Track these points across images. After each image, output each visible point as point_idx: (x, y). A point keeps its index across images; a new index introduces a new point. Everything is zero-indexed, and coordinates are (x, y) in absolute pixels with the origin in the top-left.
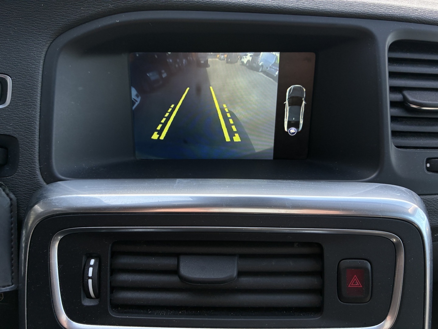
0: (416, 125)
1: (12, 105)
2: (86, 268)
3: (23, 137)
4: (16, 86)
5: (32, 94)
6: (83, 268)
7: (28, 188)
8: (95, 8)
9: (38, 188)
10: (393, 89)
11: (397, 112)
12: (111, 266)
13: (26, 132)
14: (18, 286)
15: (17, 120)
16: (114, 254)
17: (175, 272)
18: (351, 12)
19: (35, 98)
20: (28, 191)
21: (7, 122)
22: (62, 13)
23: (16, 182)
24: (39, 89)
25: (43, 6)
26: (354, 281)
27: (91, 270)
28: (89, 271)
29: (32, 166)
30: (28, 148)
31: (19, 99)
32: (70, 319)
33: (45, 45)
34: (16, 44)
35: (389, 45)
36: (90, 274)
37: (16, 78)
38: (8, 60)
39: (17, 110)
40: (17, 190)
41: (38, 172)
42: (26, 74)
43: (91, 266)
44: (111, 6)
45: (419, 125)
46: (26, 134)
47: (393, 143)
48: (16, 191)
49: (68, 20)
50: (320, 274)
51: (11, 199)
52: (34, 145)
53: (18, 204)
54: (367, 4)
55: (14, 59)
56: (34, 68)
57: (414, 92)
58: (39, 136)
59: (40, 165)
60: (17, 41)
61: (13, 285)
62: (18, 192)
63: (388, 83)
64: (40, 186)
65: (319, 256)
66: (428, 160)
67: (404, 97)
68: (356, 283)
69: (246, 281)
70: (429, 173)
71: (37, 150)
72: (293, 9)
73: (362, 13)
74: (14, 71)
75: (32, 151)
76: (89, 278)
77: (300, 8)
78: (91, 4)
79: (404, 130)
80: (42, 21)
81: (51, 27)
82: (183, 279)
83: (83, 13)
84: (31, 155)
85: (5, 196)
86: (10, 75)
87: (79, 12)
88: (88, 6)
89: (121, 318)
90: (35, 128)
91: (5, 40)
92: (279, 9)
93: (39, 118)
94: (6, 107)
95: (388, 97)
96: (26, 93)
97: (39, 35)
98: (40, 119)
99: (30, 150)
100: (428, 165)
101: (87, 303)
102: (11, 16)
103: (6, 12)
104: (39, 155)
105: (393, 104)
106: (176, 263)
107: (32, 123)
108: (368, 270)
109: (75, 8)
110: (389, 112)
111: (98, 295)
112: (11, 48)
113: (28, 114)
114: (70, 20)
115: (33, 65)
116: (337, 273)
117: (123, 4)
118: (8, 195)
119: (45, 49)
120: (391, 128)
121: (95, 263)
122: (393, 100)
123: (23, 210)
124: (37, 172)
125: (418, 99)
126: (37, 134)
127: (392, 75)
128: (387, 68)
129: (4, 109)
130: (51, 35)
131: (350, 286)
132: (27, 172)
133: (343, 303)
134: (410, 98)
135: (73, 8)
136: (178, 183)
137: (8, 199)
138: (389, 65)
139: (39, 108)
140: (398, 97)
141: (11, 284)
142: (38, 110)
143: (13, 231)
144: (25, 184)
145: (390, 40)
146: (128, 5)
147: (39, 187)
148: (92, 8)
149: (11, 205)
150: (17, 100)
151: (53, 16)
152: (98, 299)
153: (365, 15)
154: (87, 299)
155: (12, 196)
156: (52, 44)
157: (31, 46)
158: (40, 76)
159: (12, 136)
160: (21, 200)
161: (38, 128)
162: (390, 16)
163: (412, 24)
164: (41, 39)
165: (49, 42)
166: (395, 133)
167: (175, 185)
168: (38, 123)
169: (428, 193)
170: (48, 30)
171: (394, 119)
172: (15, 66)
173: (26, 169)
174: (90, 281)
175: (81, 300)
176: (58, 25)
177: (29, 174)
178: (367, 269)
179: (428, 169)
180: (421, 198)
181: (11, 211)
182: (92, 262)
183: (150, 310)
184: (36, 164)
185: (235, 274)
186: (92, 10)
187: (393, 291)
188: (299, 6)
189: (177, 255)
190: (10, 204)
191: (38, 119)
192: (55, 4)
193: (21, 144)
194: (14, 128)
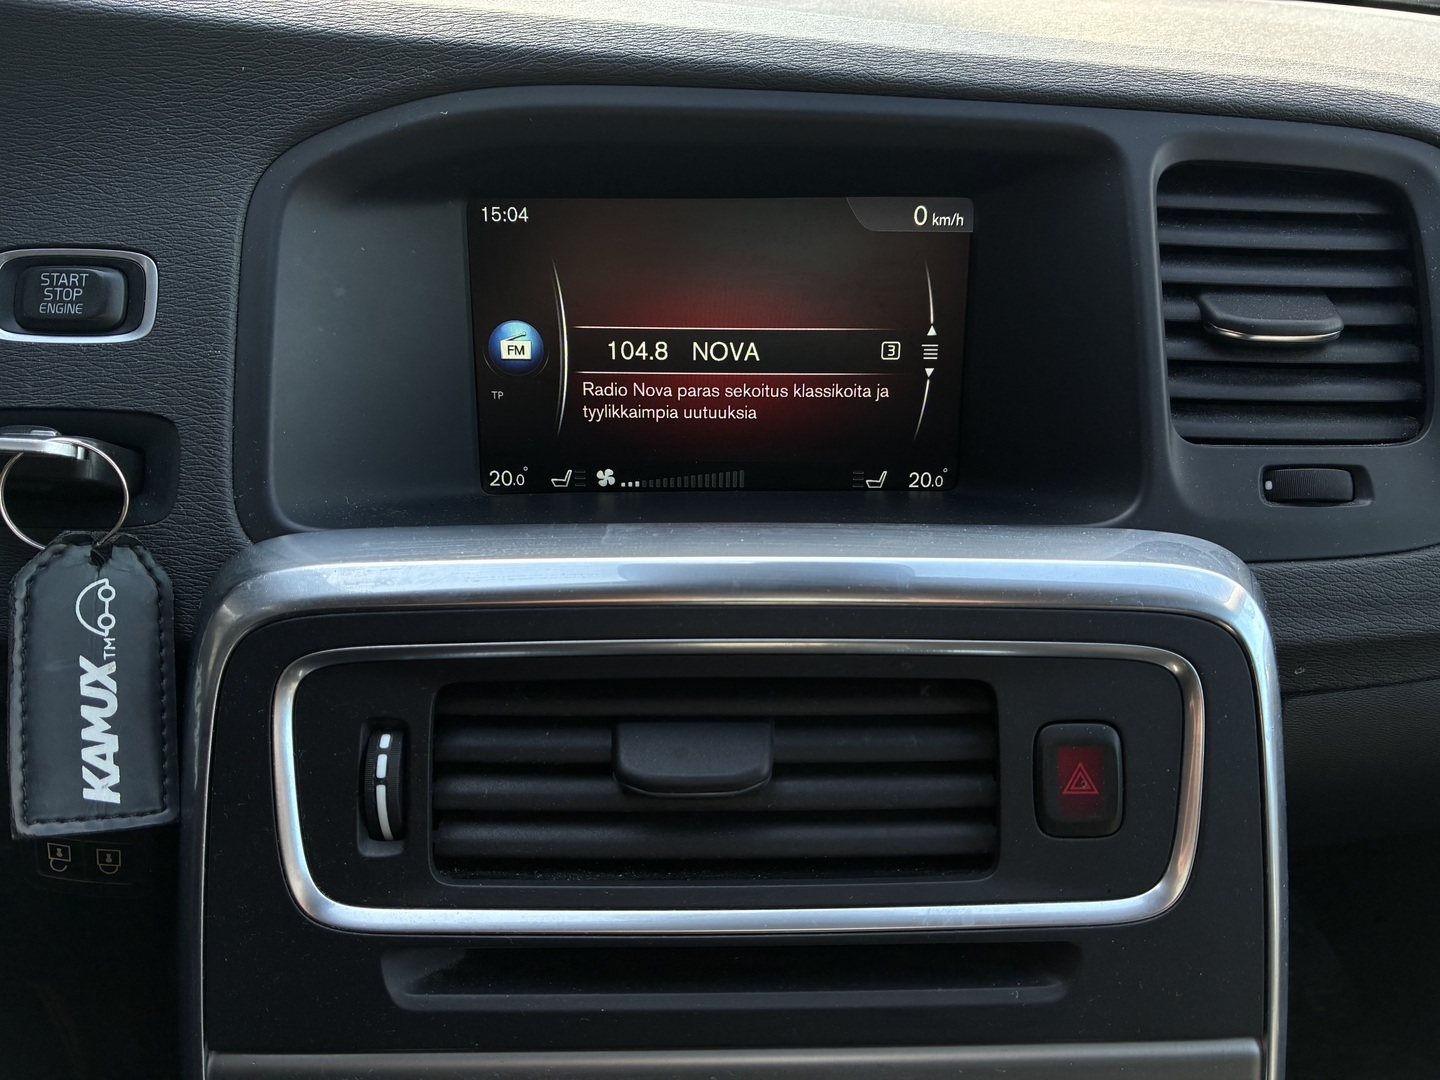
0: (1236, 383)
1: (160, 333)
2: (369, 755)
3: (190, 419)
4: (171, 283)
5: (215, 303)
6: (360, 757)
7: (203, 556)
8: (385, 78)
9: (231, 553)
10: (1172, 290)
11: (1184, 348)
12: (434, 752)
13: (199, 406)
14: (180, 815)
15: (173, 374)
16: (445, 724)
17: (607, 768)
18: (1057, 90)
19: (223, 315)
20: (205, 562)
21: (145, 378)
22: (295, 90)
23: (172, 539)
24: (234, 290)
25: (246, 71)
26: (1077, 779)
27: (382, 760)
28: (378, 764)
29: (215, 496)
30: (206, 447)
31: (179, 318)
32: (326, 895)
33: (250, 176)
34: (168, 171)
35: (1159, 176)
36: (381, 772)
37: (170, 261)
38: (148, 215)
39: (174, 346)
40: (174, 559)
41: (231, 512)
42: (199, 251)
43: (383, 751)
44: (427, 74)
45: (1245, 382)
46: (199, 411)
47: (1177, 428)
48: (170, 562)
49: (312, 109)
50: (988, 767)
51: (158, 584)
52: (220, 440)
53: (175, 597)
54: (1099, 70)
55: (165, 210)
56: (221, 236)
57: (1229, 297)
58: (234, 415)
59: (235, 493)
60: (170, 164)
61: (167, 811)
62: (175, 564)
63: (1157, 272)
64: (236, 549)
65: (987, 722)
66: (1269, 472)
67: (1204, 311)
68: (1084, 784)
69: (794, 789)
70: (1271, 505)
71: (229, 453)
72: (905, 82)
73: (1087, 92)
74: (163, 243)
75: (215, 455)
76: (379, 781)
77: (926, 80)
78: (373, 69)
79: (1203, 396)
80: (241, 112)
81: (266, 129)
82: (627, 782)
83: (353, 92)
84: (213, 465)
85: (144, 572)
86: (154, 253)
87: (343, 88)
88: (367, 74)
89: (464, 889)
90: (224, 395)
91: (137, 161)
92: (870, 80)
93: (233, 367)
94: (141, 339)
95: (1160, 310)
96: (199, 302)
97: (233, 147)
98: (235, 370)
99: (210, 452)
100: (1269, 485)
101: (371, 850)
102: (155, 95)
103: (141, 85)
104: (233, 468)
105: (1174, 328)
106: (608, 742)
107: (214, 382)
108: (1114, 749)
109: (331, 79)
110: (1163, 348)
111: (400, 831)
112: (154, 182)
113: (204, 357)
114: (318, 109)
115: (217, 228)
116: (1034, 761)
117: (459, 68)
118: (150, 570)
119: (249, 187)
120: (1169, 389)
121: (393, 744)
122: (1171, 317)
123: (189, 613)
124: (229, 511)
125: (1237, 314)
126: (229, 409)
127: (1169, 252)
128: (1153, 235)
129: (135, 345)
130: (266, 149)
131: (1069, 793)
132: (200, 510)
133: (1049, 837)
134: (1219, 313)
135: (326, 79)
136: (613, 532)
137: (153, 583)
138: (1159, 226)
139: (233, 341)
140: (1187, 310)
141: (158, 807)
142: (231, 348)
143: (164, 668)
144: (194, 543)
145: (1159, 163)
146: (474, 71)
147: (233, 550)
148: (376, 79)
149: (160, 598)
150: (174, 320)
151: (270, 98)
152: (401, 842)
153: (1095, 98)
154: (371, 840)
155: (161, 574)
156: (266, 173)
157: (209, 178)
158: (235, 258)
159: (161, 416)
160: (184, 588)
161: (229, 393)
162: (1161, 100)
163: (1221, 118)
164: (239, 160)
165: (259, 168)
166: (1180, 405)
167: (604, 538)
168: (230, 381)
169: (1270, 556)
170: (257, 136)
171: (1177, 366)
172: (166, 229)
173: (199, 505)
174: (381, 790)
175: (356, 846)
176: (285, 124)
177: (208, 515)
178: (1110, 747)
179: (1269, 496)
180: (1252, 570)
181: (160, 615)
182: (385, 741)
183: (540, 872)
184: (227, 490)
185: (766, 768)
186: (377, 84)
187: (1178, 804)
188: (922, 74)
189: (610, 725)
190: (156, 594)
191: (230, 371)
192: (277, 66)
193: (185, 437)
194: (164, 393)
